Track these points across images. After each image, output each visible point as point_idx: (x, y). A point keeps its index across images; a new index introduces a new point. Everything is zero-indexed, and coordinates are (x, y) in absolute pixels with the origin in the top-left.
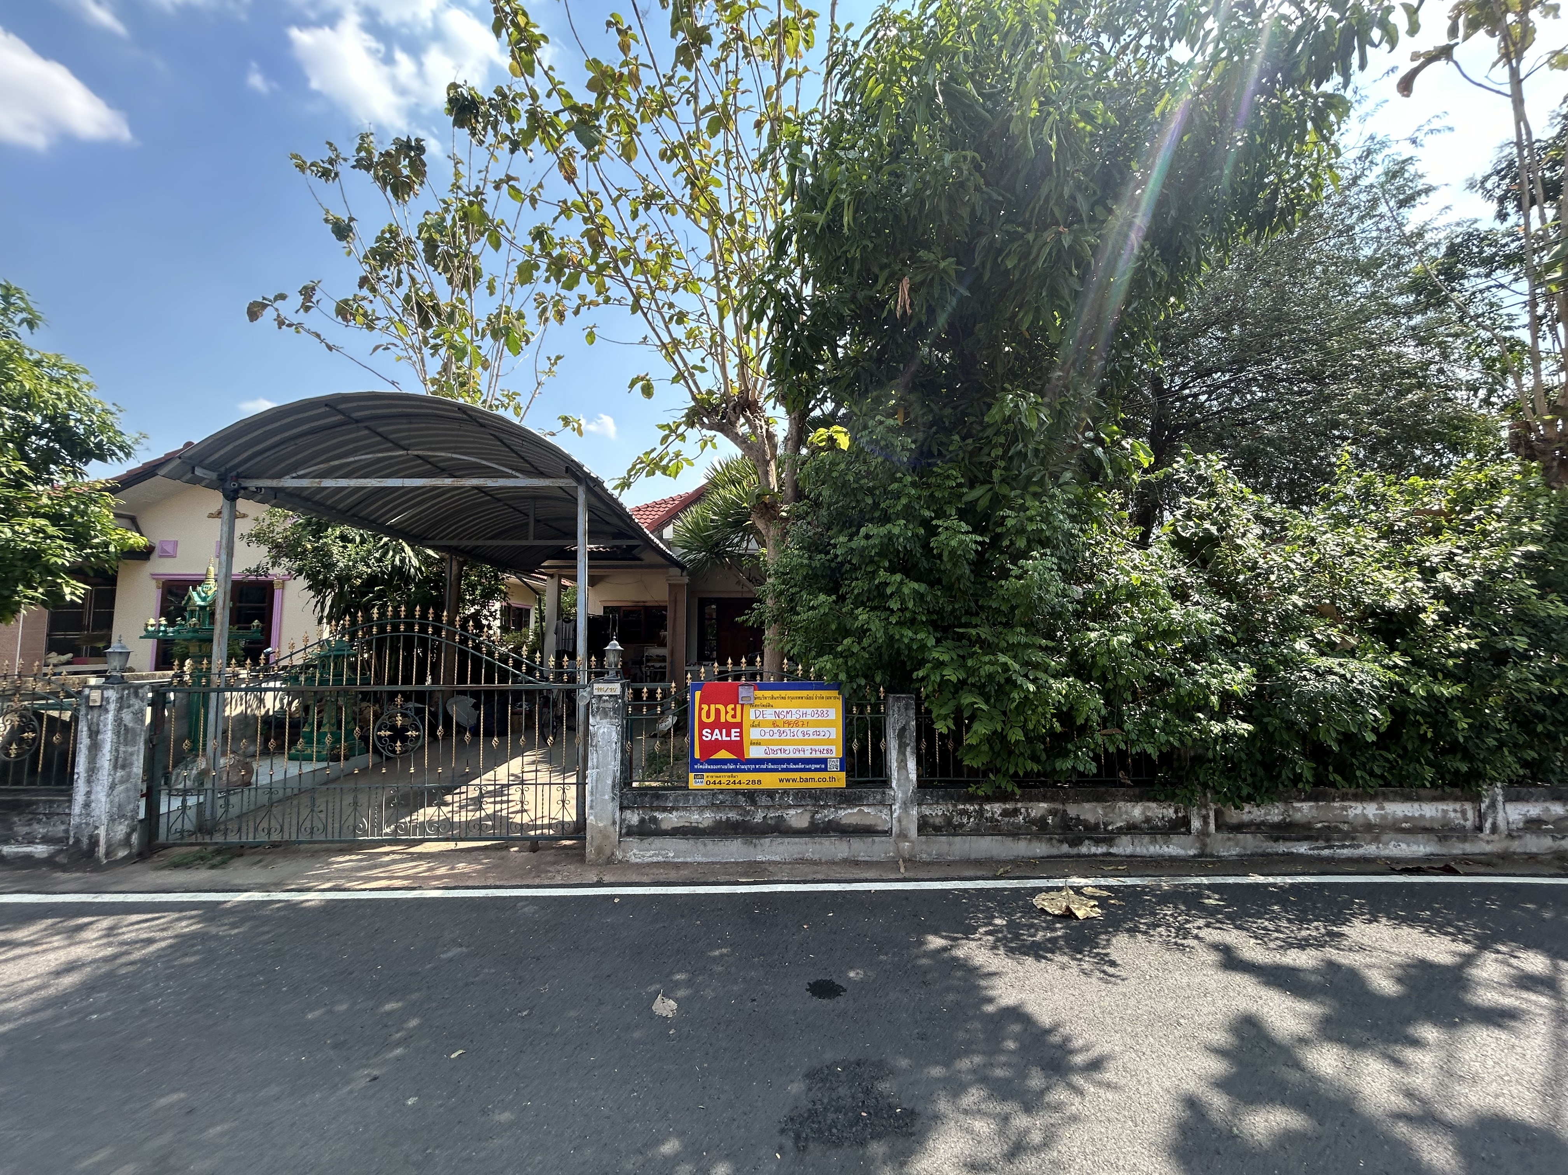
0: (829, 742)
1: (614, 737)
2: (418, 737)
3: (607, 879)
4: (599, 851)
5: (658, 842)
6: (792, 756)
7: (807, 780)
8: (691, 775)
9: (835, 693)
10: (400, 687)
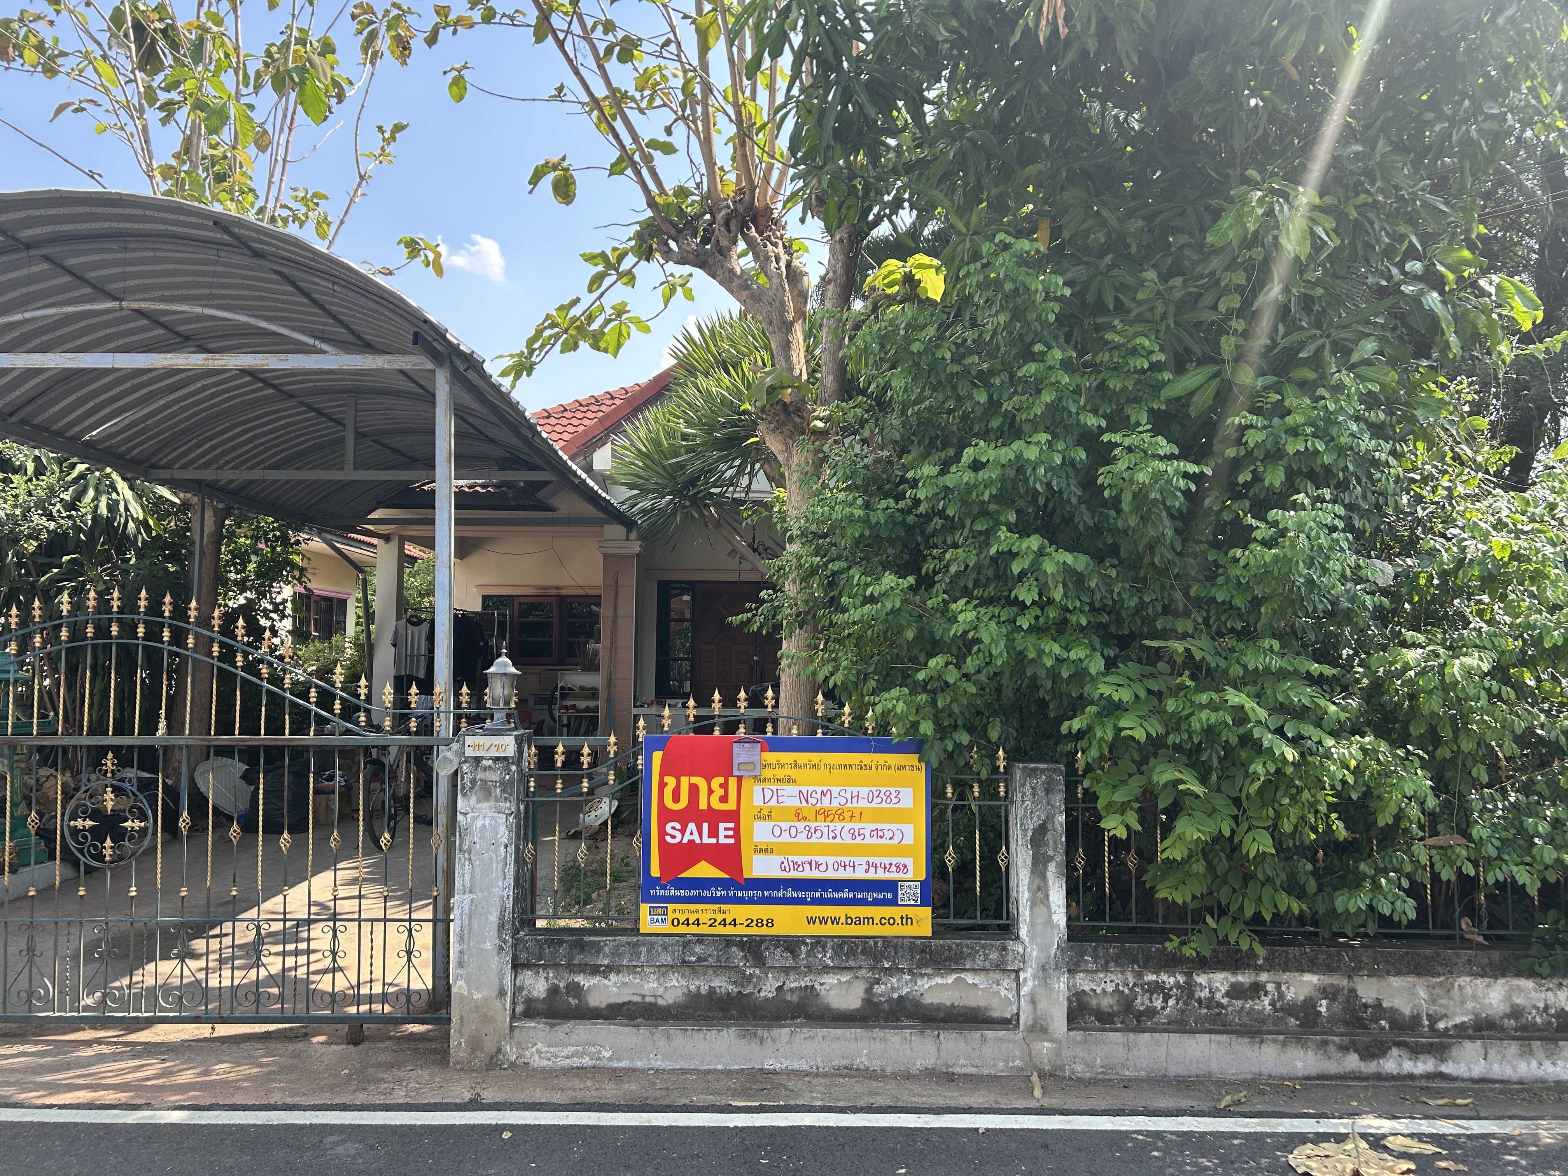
0: (901, 850)
1: (504, 834)
2: (143, 832)
3: (488, 1096)
4: (475, 1044)
5: (582, 1030)
6: (831, 875)
7: (859, 921)
8: (645, 908)
9: (912, 759)
10: (111, 740)
